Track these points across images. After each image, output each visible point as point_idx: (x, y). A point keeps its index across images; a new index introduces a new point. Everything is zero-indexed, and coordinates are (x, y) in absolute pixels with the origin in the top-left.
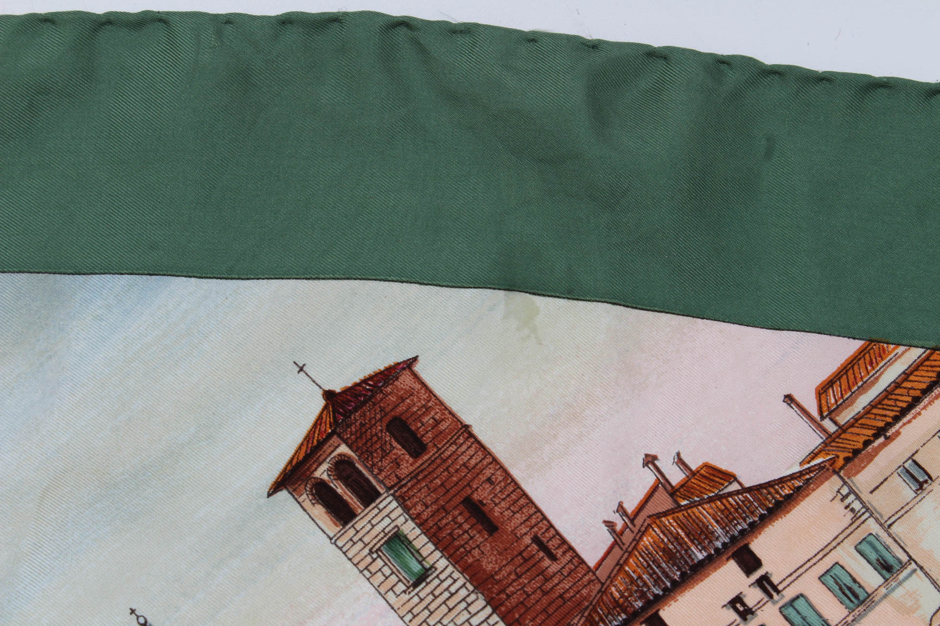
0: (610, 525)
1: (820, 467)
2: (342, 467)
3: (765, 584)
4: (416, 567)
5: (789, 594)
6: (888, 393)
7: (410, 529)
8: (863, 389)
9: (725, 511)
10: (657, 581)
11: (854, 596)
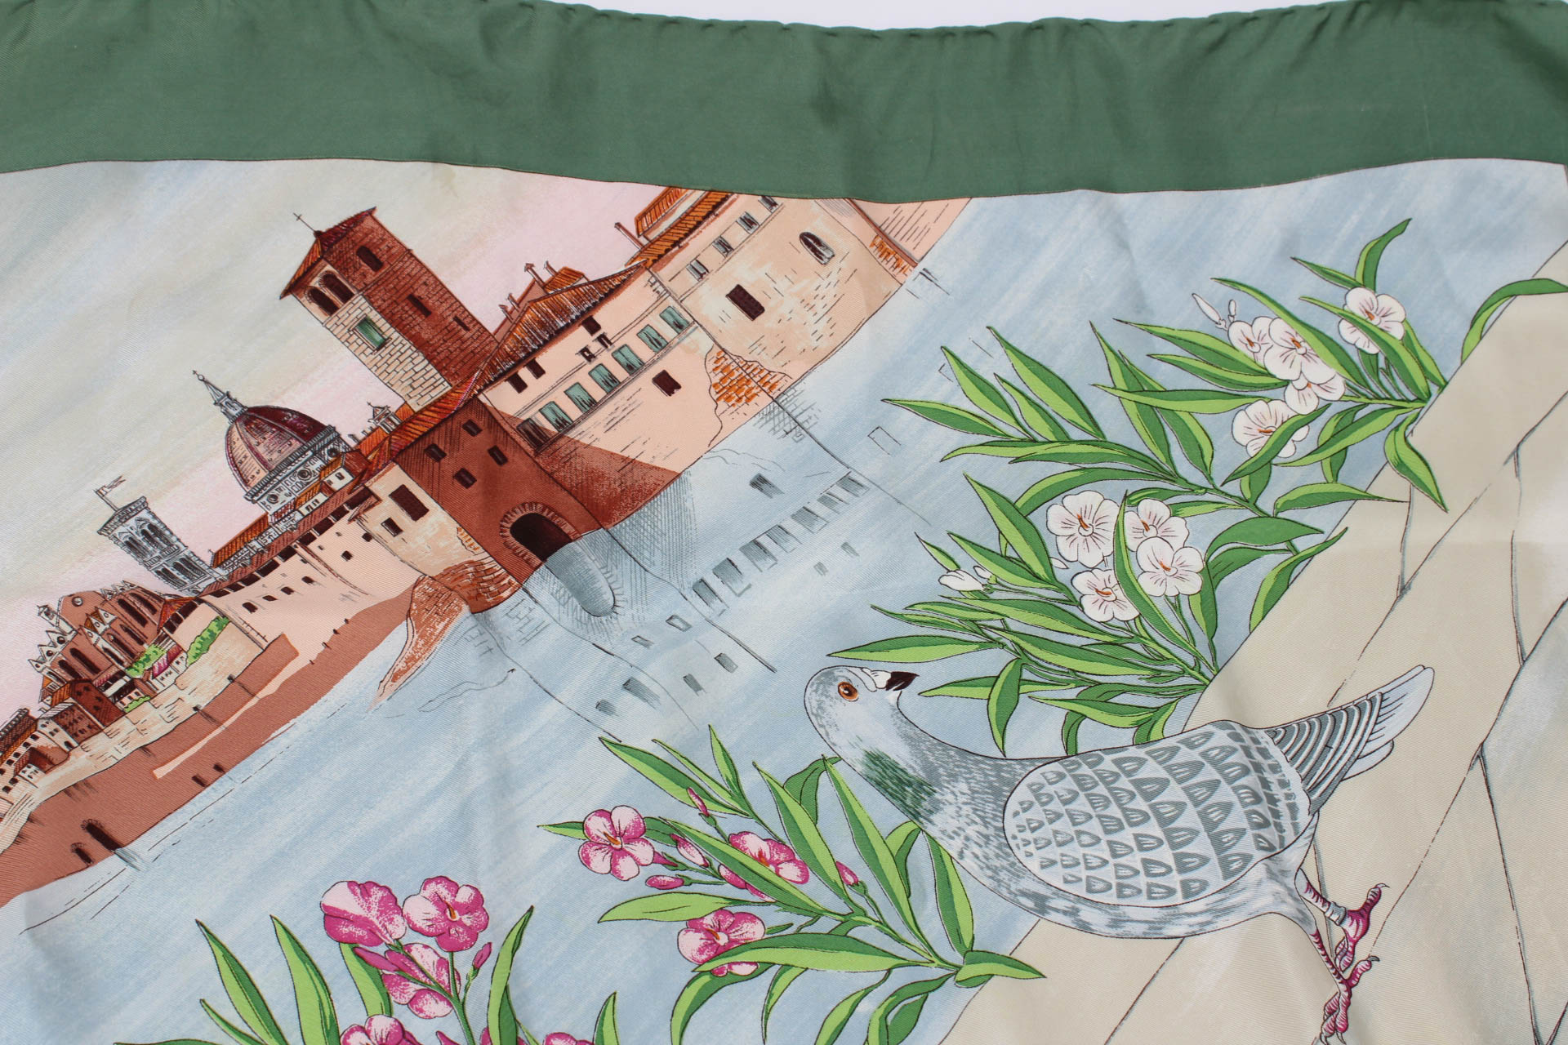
0: (503, 307)
1: (638, 266)
2: (329, 280)
3: (603, 340)
4: (378, 338)
5: (618, 345)
6: (681, 220)
7: (374, 316)
8: (665, 218)
9: (578, 296)
10: (534, 341)
11: (658, 344)
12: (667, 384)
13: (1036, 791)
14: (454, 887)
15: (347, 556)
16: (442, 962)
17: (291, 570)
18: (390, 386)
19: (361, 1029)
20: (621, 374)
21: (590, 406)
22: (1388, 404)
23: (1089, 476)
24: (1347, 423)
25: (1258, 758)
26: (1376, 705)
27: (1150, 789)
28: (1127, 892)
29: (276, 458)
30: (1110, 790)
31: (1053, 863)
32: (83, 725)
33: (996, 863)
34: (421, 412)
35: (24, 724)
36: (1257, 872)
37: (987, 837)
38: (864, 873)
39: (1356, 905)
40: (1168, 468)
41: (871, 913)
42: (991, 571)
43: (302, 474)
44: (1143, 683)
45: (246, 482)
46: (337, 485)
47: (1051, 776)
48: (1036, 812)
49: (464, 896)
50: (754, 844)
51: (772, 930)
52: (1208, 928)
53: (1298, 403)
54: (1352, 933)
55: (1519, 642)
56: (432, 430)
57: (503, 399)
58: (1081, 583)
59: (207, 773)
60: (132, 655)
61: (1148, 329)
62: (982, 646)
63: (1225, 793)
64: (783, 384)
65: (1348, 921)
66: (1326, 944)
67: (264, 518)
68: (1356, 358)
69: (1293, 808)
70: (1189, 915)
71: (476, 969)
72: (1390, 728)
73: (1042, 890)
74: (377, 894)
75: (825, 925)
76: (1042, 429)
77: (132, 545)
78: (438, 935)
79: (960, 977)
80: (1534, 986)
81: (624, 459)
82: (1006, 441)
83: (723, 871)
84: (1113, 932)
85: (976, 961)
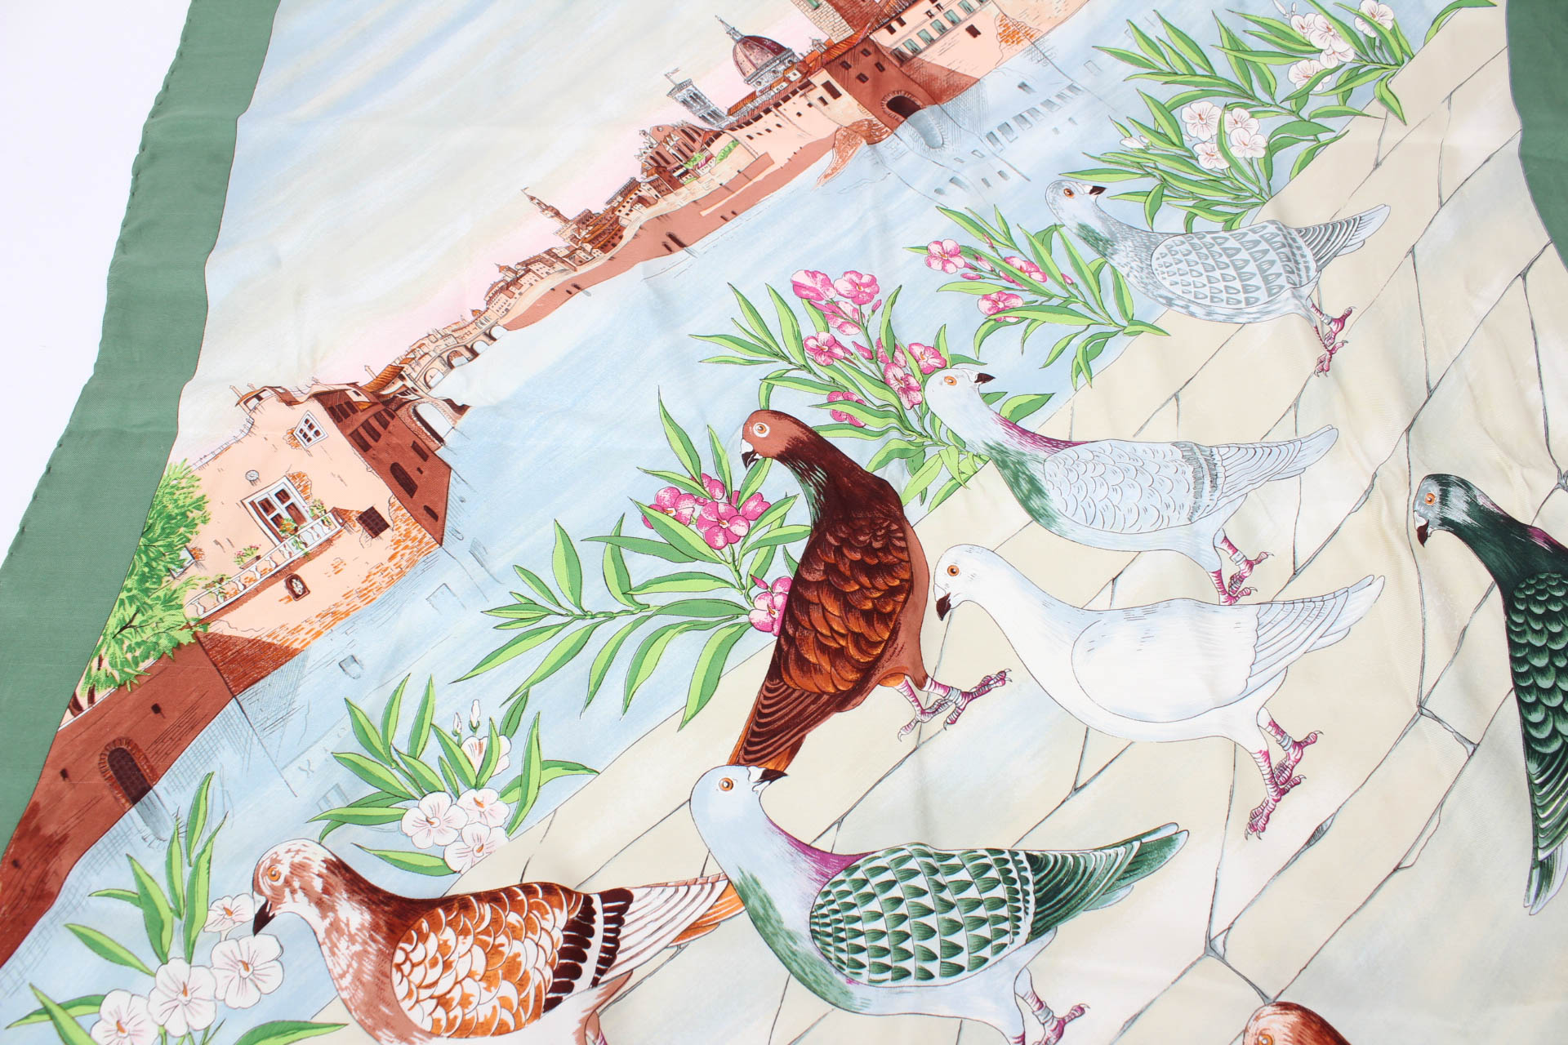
3: (938, 6)
4: (815, 4)
5: (946, 10)
10: (900, 7)
11: (969, 10)
12: (973, 32)
13: (1169, 249)
14: (860, 276)
15: (799, 114)
16: (855, 310)
17: (769, 120)
18: (821, 29)
19: (814, 338)
20: (948, 25)
21: (932, 41)
22: (1378, 66)
23: (1206, 94)
24: (1354, 75)
25: (1291, 242)
26: (1356, 222)
27: (1230, 253)
28: (1216, 300)
29: (759, 63)
30: (1209, 251)
31: (1177, 283)
32: (663, 188)
33: (1145, 280)
34: (838, 44)
35: (633, 186)
36: (1287, 294)
37: (1142, 268)
38: (1076, 279)
39: (1338, 316)
40: (1250, 92)
41: (1080, 298)
42: (1149, 139)
43: (774, 72)
44: (1230, 201)
45: (744, 74)
46: (793, 78)
47: (1178, 243)
48: (1169, 259)
49: (866, 279)
50: (1018, 262)
51: (1027, 303)
52: (1258, 321)
53: (1326, 62)
54: (1334, 330)
55: (1440, 196)
56: (844, 53)
57: (882, 38)
58: (1198, 149)
59: (728, 215)
60: (687, 157)
61: (1245, 16)
62: (1143, 176)
63: (1272, 255)
64: (1038, 35)
65: (1333, 323)
66: (1320, 332)
67: (754, 93)
68: (1363, 39)
69: (1307, 269)
71: (874, 311)
72: (1363, 233)
73: (1170, 295)
75: (1055, 302)
76: (1180, 67)
77: (685, 102)
78: (852, 297)
79: (1126, 331)
80: (1429, 362)
81: (949, 70)
82: (1161, 73)
83: (1001, 274)
84: (1208, 318)
85: (1135, 325)
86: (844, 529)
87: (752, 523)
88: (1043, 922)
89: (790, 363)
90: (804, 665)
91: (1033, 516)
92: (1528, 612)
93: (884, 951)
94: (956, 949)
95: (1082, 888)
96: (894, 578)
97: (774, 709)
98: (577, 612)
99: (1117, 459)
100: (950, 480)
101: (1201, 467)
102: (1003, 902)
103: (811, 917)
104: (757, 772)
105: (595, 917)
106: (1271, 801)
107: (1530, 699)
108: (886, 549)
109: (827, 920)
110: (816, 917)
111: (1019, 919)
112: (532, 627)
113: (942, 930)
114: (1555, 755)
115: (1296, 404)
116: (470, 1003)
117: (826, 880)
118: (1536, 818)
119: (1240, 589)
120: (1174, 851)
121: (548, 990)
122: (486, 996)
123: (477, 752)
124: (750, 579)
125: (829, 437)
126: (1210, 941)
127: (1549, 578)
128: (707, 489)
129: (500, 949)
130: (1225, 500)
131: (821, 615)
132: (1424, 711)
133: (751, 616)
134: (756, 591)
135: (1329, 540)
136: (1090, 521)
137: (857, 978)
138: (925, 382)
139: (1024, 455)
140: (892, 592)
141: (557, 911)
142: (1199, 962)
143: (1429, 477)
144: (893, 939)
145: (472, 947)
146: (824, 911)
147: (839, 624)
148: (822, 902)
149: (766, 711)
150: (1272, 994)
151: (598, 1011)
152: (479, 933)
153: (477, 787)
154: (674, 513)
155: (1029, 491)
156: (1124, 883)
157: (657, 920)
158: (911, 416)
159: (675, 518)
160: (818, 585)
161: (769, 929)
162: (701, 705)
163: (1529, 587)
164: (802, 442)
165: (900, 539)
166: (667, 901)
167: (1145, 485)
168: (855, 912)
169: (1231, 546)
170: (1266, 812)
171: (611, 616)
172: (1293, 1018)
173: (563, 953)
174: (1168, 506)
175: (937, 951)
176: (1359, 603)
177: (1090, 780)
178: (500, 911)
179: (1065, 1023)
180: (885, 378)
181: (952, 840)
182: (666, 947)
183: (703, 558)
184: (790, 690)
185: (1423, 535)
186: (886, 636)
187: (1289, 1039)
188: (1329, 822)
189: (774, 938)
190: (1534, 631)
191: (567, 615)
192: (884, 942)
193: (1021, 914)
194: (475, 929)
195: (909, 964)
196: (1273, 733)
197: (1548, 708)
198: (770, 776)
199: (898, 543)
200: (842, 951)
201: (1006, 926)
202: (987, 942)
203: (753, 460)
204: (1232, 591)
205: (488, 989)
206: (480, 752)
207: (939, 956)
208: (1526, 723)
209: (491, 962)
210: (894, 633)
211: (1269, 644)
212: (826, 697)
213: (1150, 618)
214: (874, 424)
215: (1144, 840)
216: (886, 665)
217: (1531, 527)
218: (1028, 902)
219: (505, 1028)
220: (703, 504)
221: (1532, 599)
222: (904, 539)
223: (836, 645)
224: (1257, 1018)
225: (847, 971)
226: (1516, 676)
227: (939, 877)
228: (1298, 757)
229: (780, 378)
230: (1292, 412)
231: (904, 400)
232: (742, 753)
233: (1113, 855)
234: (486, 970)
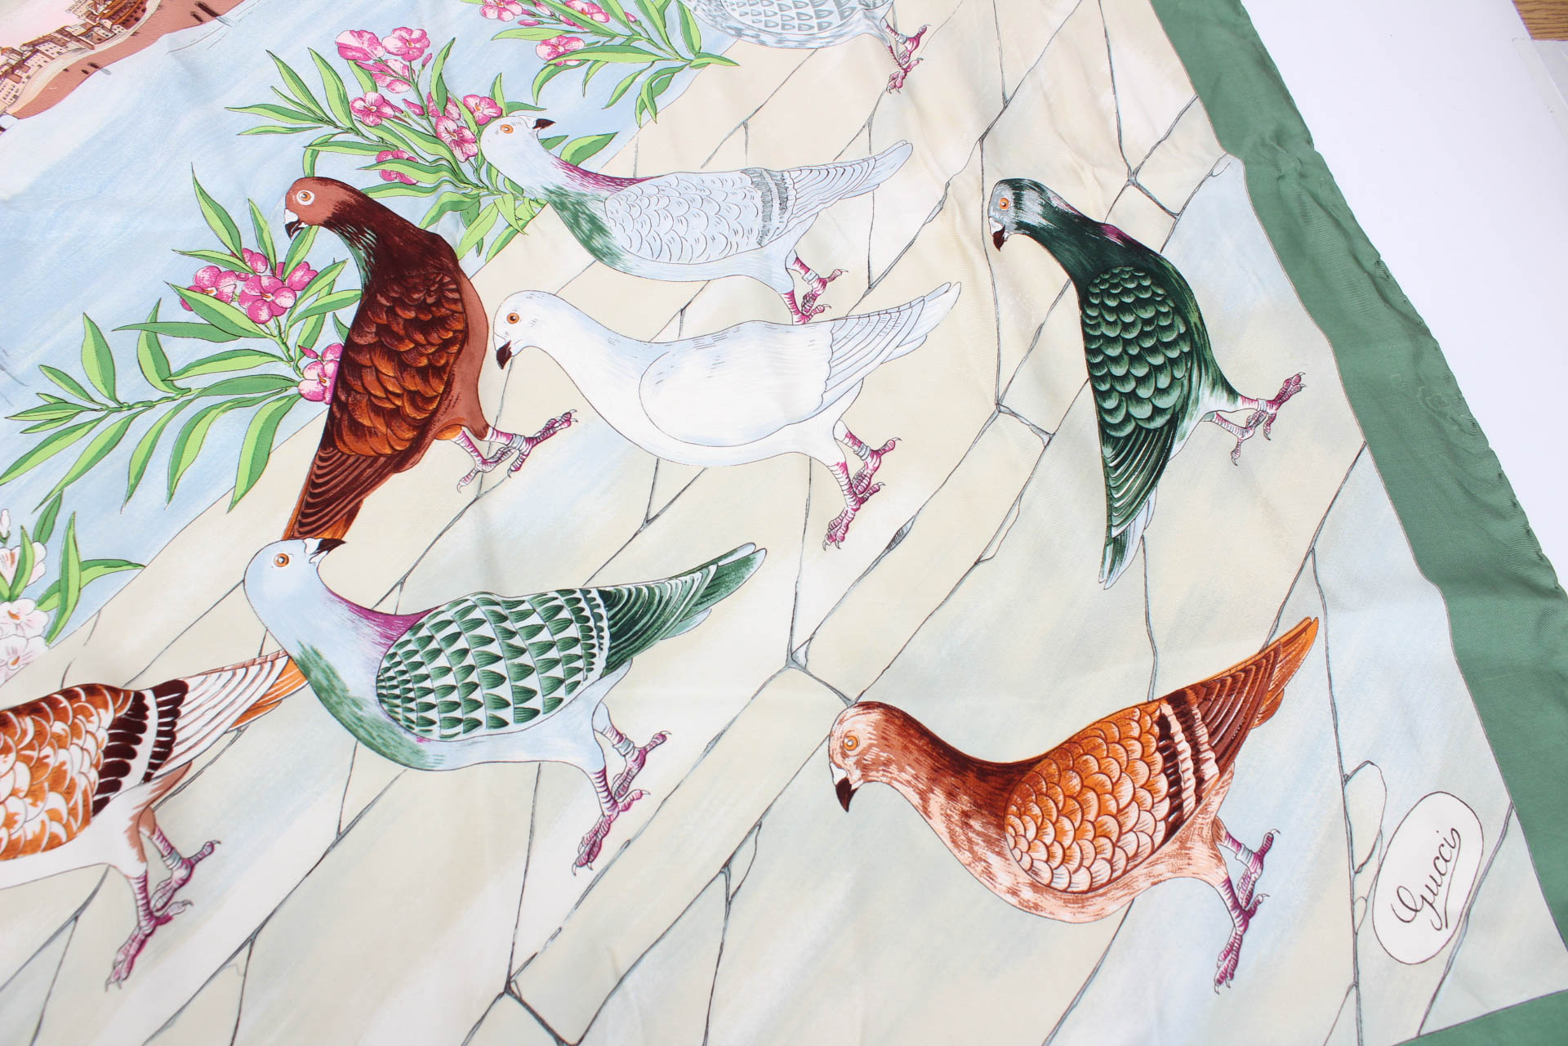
14: (410, 32)
16: (405, 67)
19: (361, 99)
28: (787, 27)
31: (747, 13)
33: (716, 14)
36: (859, 15)
38: (640, 16)
39: (913, 35)
41: (643, 34)
49: (416, 35)
50: (580, 4)
51: (588, 45)
52: (831, 44)
54: (910, 48)
65: (908, 42)
66: (895, 52)
70: (821, 38)
71: (424, 66)
73: (740, 26)
74: (367, 36)
75: (618, 41)
78: (402, 55)
79: (692, 64)
83: (562, 18)
84: (779, 45)
85: (701, 57)
86: (396, 289)
87: (299, 293)
88: (619, 655)
89: (337, 127)
90: (358, 430)
91: (596, 255)
92: (1103, 305)
93: (455, 705)
94: (529, 693)
95: (658, 618)
96: (448, 330)
97: (329, 477)
98: (113, 405)
99: (683, 191)
100: (507, 228)
101: (770, 190)
102: (577, 640)
103: (378, 681)
104: (313, 543)
105: (148, 713)
106: (850, 511)
107: (1104, 387)
108: (438, 304)
109: (395, 682)
110: (383, 681)
111: (594, 655)
112: (63, 427)
113: (511, 675)
114: (1129, 437)
115: (869, 124)
116: (16, 822)
117: (392, 642)
118: (1110, 497)
119: (813, 308)
120: (752, 570)
121: (94, 792)
122: (33, 811)
123: (9, 563)
124: (298, 349)
125: (376, 197)
126: (791, 654)
127: (1122, 272)
128: (249, 264)
129: (46, 761)
130: (795, 221)
131: (374, 378)
132: (1002, 409)
133: (302, 386)
134: (305, 361)
135: (904, 252)
136: (656, 256)
137: (427, 736)
138: (480, 133)
139: (585, 195)
140: (446, 344)
141: (101, 711)
142: (780, 675)
143: (1002, 182)
144: (463, 691)
145: (14, 764)
146: (391, 673)
147: (394, 384)
148: (388, 665)
149: (321, 481)
150: (853, 696)
151: (153, 806)
152: (22, 749)
153: (10, 599)
154: (215, 292)
155: (591, 231)
156: (701, 607)
157: (215, 706)
158: (467, 169)
159: (215, 297)
160: (370, 347)
161: (334, 699)
162: (251, 483)
163: (1103, 281)
164: (349, 205)
165: (452, 291)
166: (224, 686)
167: (712, 214)
168: (423, 671)
169: (803, 265)
170: (845, 521)
171: (149, 405)
172: (876, 716)
173: (108, 752)
174: (736, 233)
175: (509, 697)
176: (935, 310)
177: (663, 511)
178: (44, 722)
179: (647, 752)
180: (435, 131)
181: (520, 585)
182: (226, 733)
183: (248, 334)
184: (344, 458)
185: (999, 240)
186: (441, 389)
187: (873, 737)
188: (909, 525)
189: (339, 708)
190: (1109, 323)
191: (102, 410)
192: (454, 697)
193: (595, 650)
194: (17, 746)
195: (480, 714)
196: (850, 444)
197: (1121, 394)
198: (327, 546)
199: (451, 295)
200: (411, 710)
201: (580, 664)
202: (560, 682)
203: (297, 229)
204: (805, 310)
205: (34, 804)
206: (13, 562)
207: (511, 702)
208: (1101, 411)
209: (36, 776)
210: (449, 385)
211: (846, 357)
212: (382, 459)
213: (720, 345)
214: (426, 180)
215: (720, 563)
216: (442, 418)
217: (1104, 224)
218: (602, 638)
219: (57, 841)
220: (245, 280)
221: (1106, 293)
222: (458, 290)
223: (392, 406)
224: (841, 722)
225: (417, 729)
226: (1091, 366)
227: (508, 625)
228: (876, 465)
229: (326, 143)
230: (866, 131)
231: (457, 152)
232: (297, 526)
233: (689, 582)
234: (31, 785)
